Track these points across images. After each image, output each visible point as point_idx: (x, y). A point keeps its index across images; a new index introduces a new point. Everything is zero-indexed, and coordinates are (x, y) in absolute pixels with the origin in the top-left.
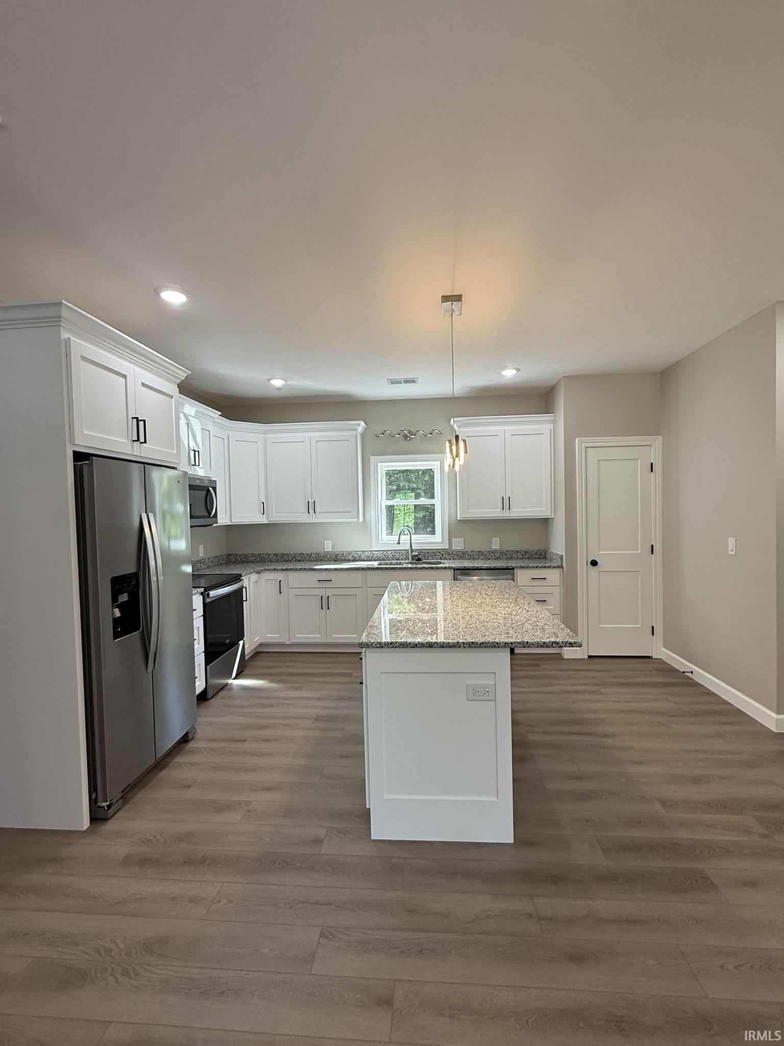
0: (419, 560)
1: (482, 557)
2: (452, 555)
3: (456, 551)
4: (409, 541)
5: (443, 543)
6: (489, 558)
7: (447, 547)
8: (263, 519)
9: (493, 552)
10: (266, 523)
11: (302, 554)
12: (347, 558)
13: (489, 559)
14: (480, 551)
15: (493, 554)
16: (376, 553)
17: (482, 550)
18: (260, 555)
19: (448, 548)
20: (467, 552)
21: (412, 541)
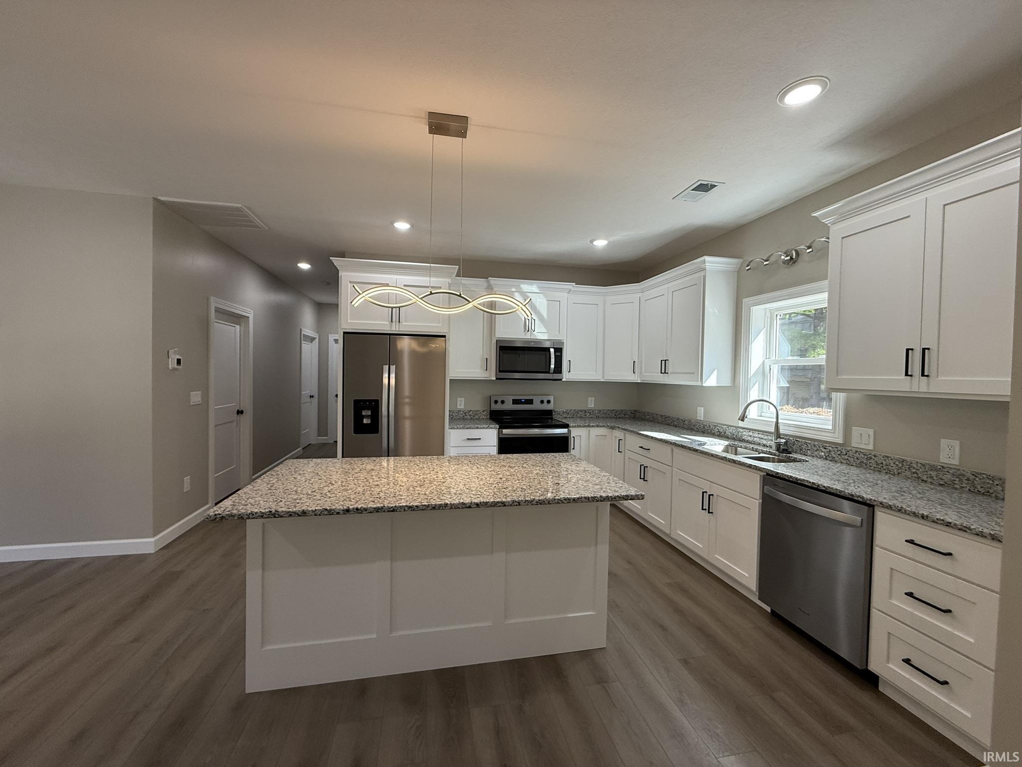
0: (786, 451)
1: (908, 473)
2: (846, 457)
3: (854, 450)
4: (775, 420)
5: (834, 433)
6: (925, 478)
7: (840, 440)
8: (635, 377)
9: (933, 468)
10: (639, 382)
11: (679, 419)
12: (713, 432)
13: (926, 482)
14: (903, 461)
15: (933, 474)
16: (741, 430)
17: (909, 459)
18: (652, 414)
19: (841, 442)
20: (875, 456)
21: (780, 421)
